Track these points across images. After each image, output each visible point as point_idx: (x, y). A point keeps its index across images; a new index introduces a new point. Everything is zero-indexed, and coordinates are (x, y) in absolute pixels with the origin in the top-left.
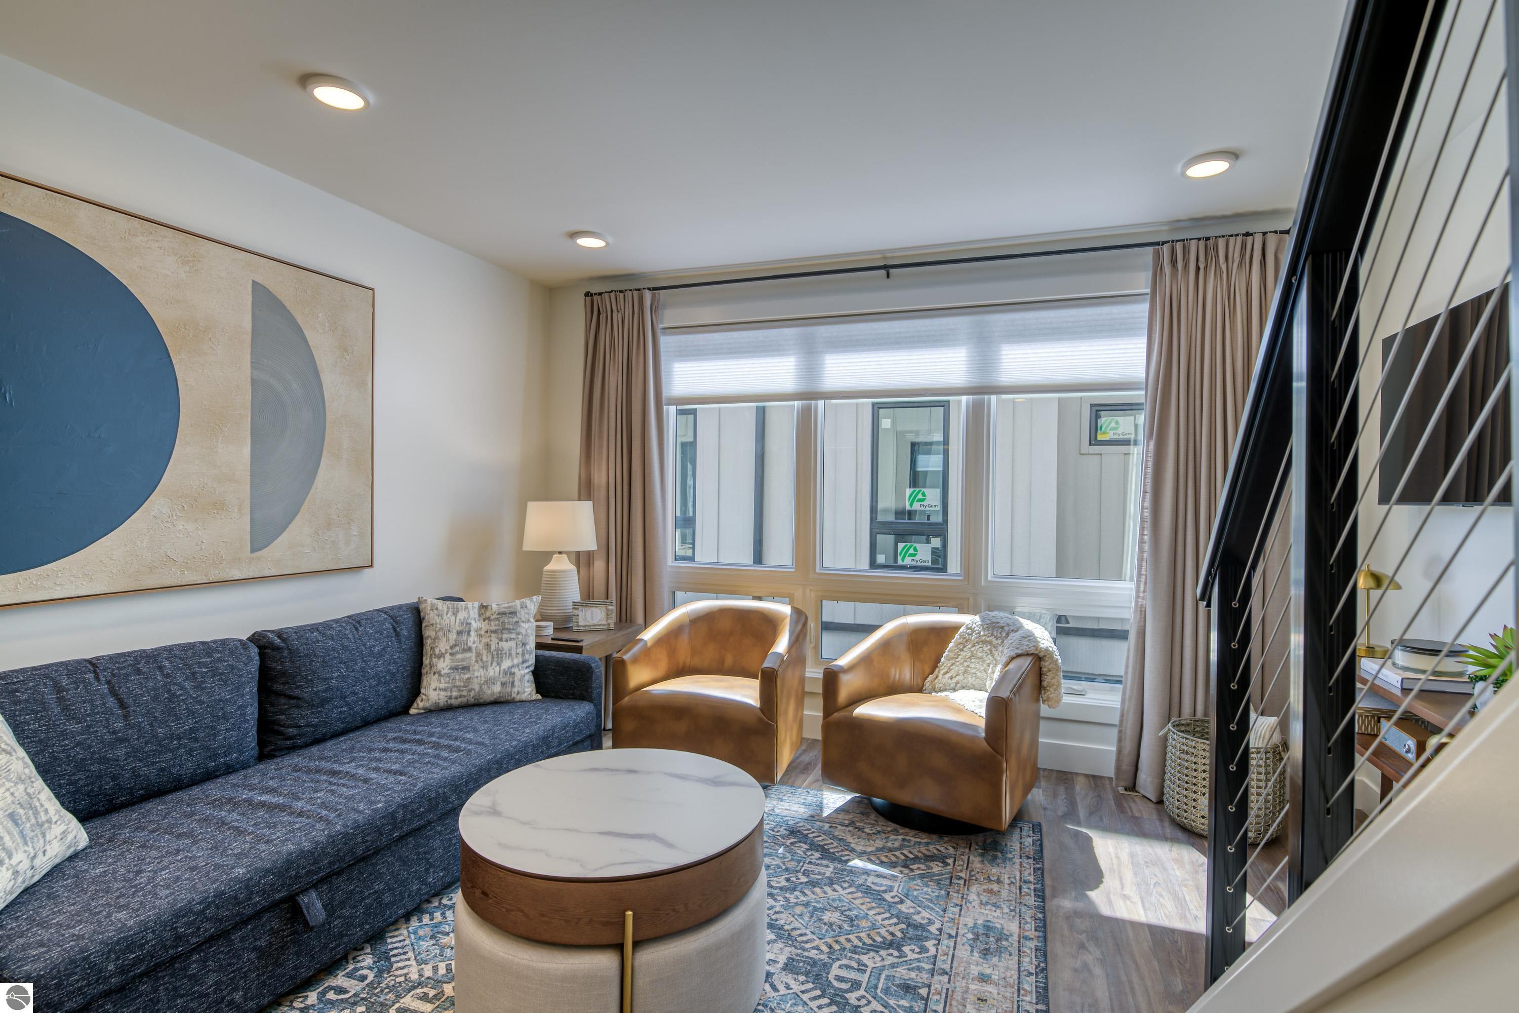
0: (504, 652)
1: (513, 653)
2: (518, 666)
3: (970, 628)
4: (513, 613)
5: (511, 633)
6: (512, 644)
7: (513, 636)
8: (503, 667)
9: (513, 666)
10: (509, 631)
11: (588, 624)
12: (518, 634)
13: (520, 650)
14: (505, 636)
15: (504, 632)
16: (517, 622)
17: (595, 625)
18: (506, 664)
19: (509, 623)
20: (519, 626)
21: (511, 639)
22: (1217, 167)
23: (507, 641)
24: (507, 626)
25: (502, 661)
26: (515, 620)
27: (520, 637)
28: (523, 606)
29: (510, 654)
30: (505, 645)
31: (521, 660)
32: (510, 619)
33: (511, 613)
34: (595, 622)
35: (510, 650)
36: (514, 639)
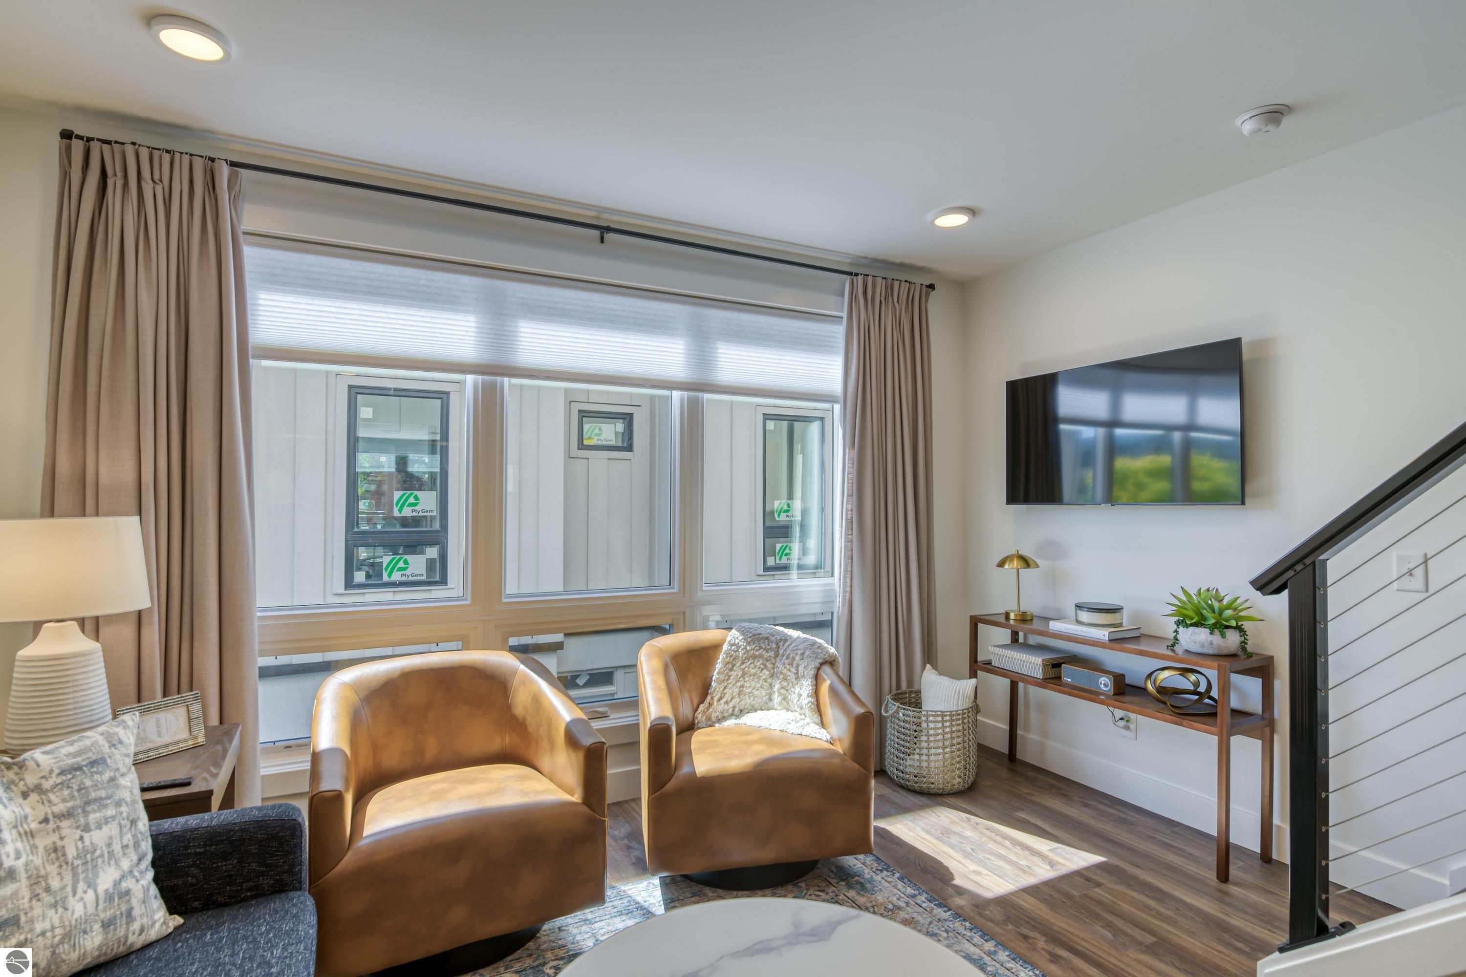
0: (98, 853)
1: (117, 847)
2: (131, 872)
3: (734, 645)
4: (97, 763)
5: (105, 806)
6: (111, 830)
7: (110, 812)
8: (101, 889)
9: (123, 877)
10: (100, 802)
11: (151, 745)
12: (118, 804)
13: (128, 838)
14: (93, 817)
15: (88, 808)
16: (112, 779)
17: (167, 746)
18: (106, 879)
19: (95, 786)
20: (117, 787)
21: (107, 820)
22: (958, 220)
23: (99, 827)
24: (93, 795)
25: (96, 875)
26: (107, 775)
27: (124, 809)
28: (114, 742)
29: (111, 854)
30: (98, 837)
31: (135, 858)
32: (96, 777)
33: (93, 763)
34: (166, 739)
35: (109, 845)
36: (113, 818)
